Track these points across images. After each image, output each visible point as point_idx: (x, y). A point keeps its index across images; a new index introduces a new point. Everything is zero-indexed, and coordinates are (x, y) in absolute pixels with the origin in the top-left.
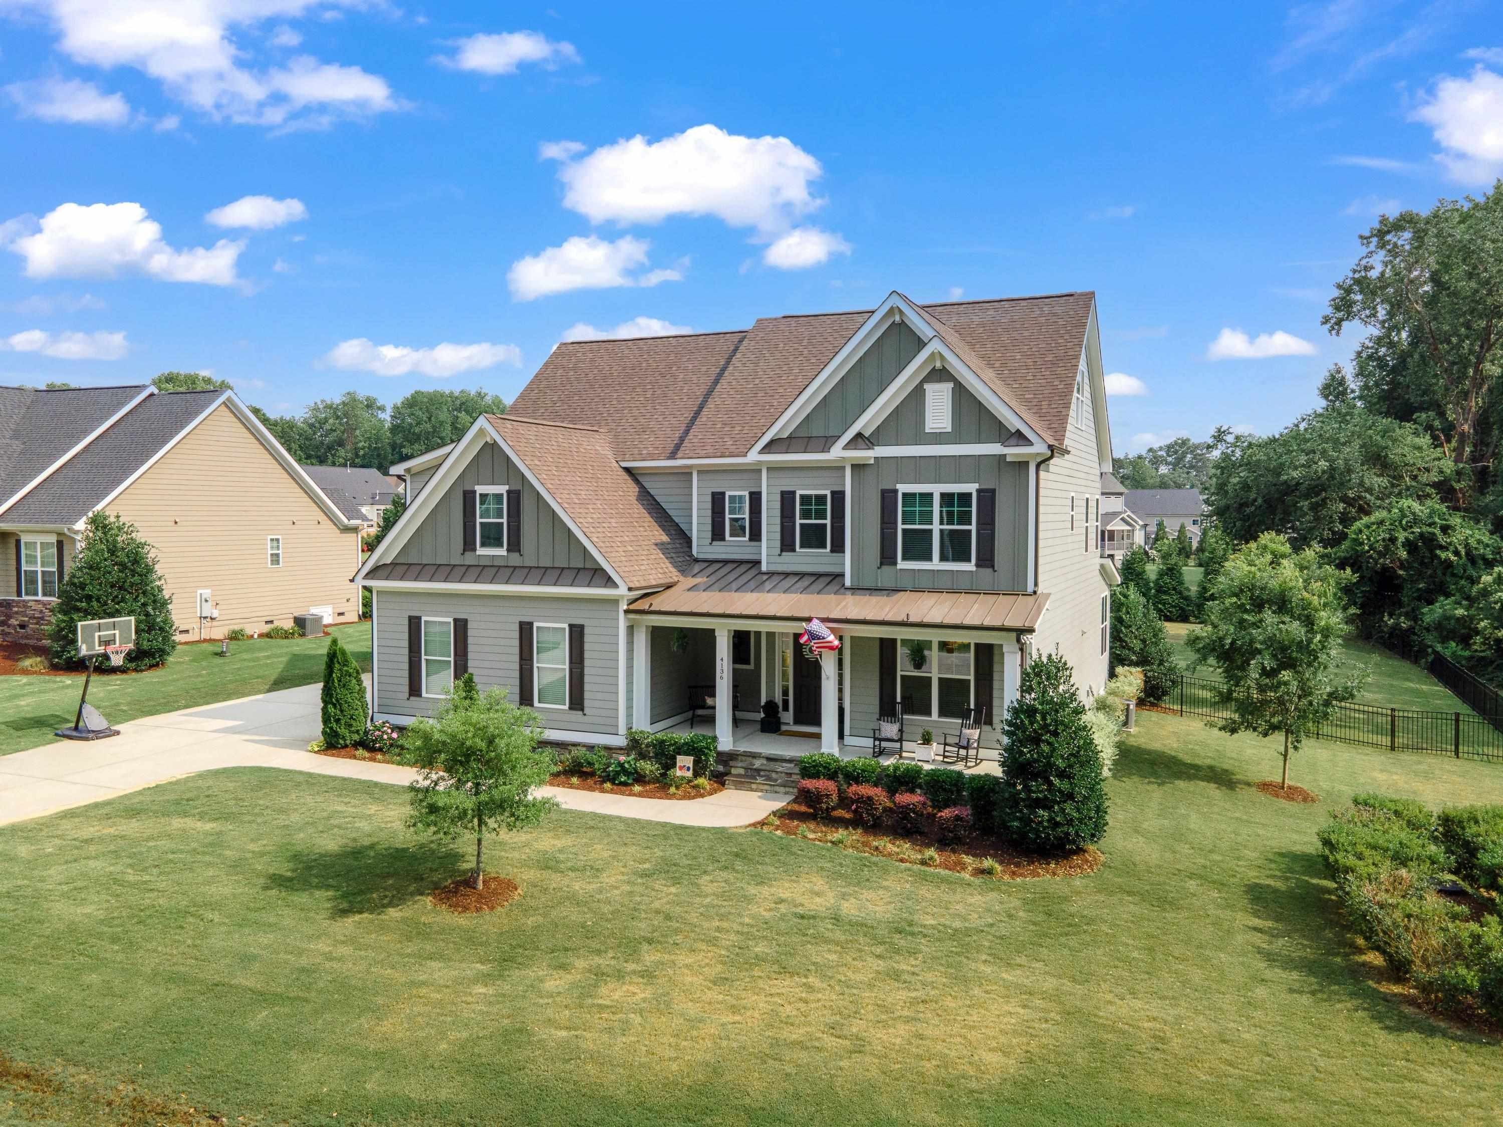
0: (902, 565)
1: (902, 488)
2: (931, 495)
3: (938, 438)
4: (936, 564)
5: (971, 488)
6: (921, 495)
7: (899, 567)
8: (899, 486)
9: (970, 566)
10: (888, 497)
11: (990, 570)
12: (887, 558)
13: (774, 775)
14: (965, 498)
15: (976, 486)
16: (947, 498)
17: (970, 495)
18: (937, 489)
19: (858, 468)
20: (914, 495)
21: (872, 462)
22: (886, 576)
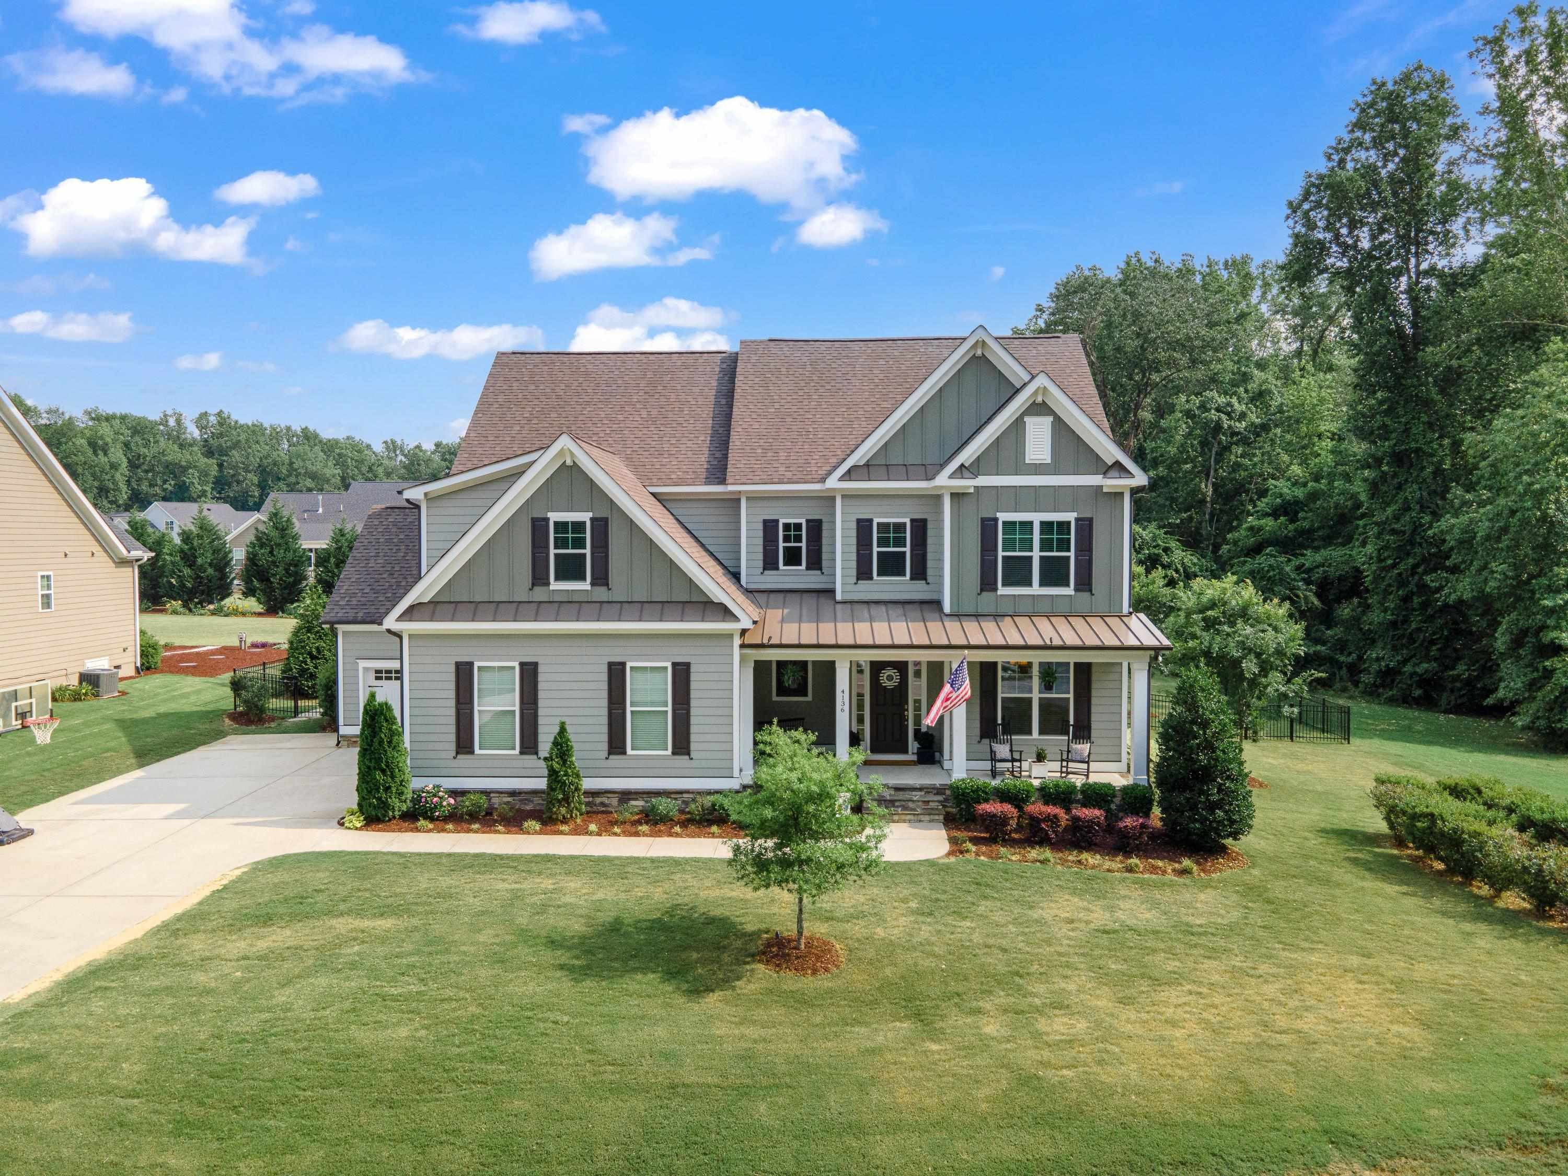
0: (1002, 590)
1: (1003, 517)
2: (1031, 523)
3: (1038, 469)
4: (1036, 589)
5: (1070, 517)
6: (1021, 523)
7: (999, 593)
8: (999, 515)
9: (1069, 591)
10: (988, 526)
11: (1087, 594)
12: (988, 584)
13: (911, 805)
14: (1064, 527)
15: (1075, 515)
16: (1047, 527)
17: (1069, 523)
18: (1037, 518)
19: (957, 496)
20: (1014, 523)
21: (972, 490)
22: (986, 601)
